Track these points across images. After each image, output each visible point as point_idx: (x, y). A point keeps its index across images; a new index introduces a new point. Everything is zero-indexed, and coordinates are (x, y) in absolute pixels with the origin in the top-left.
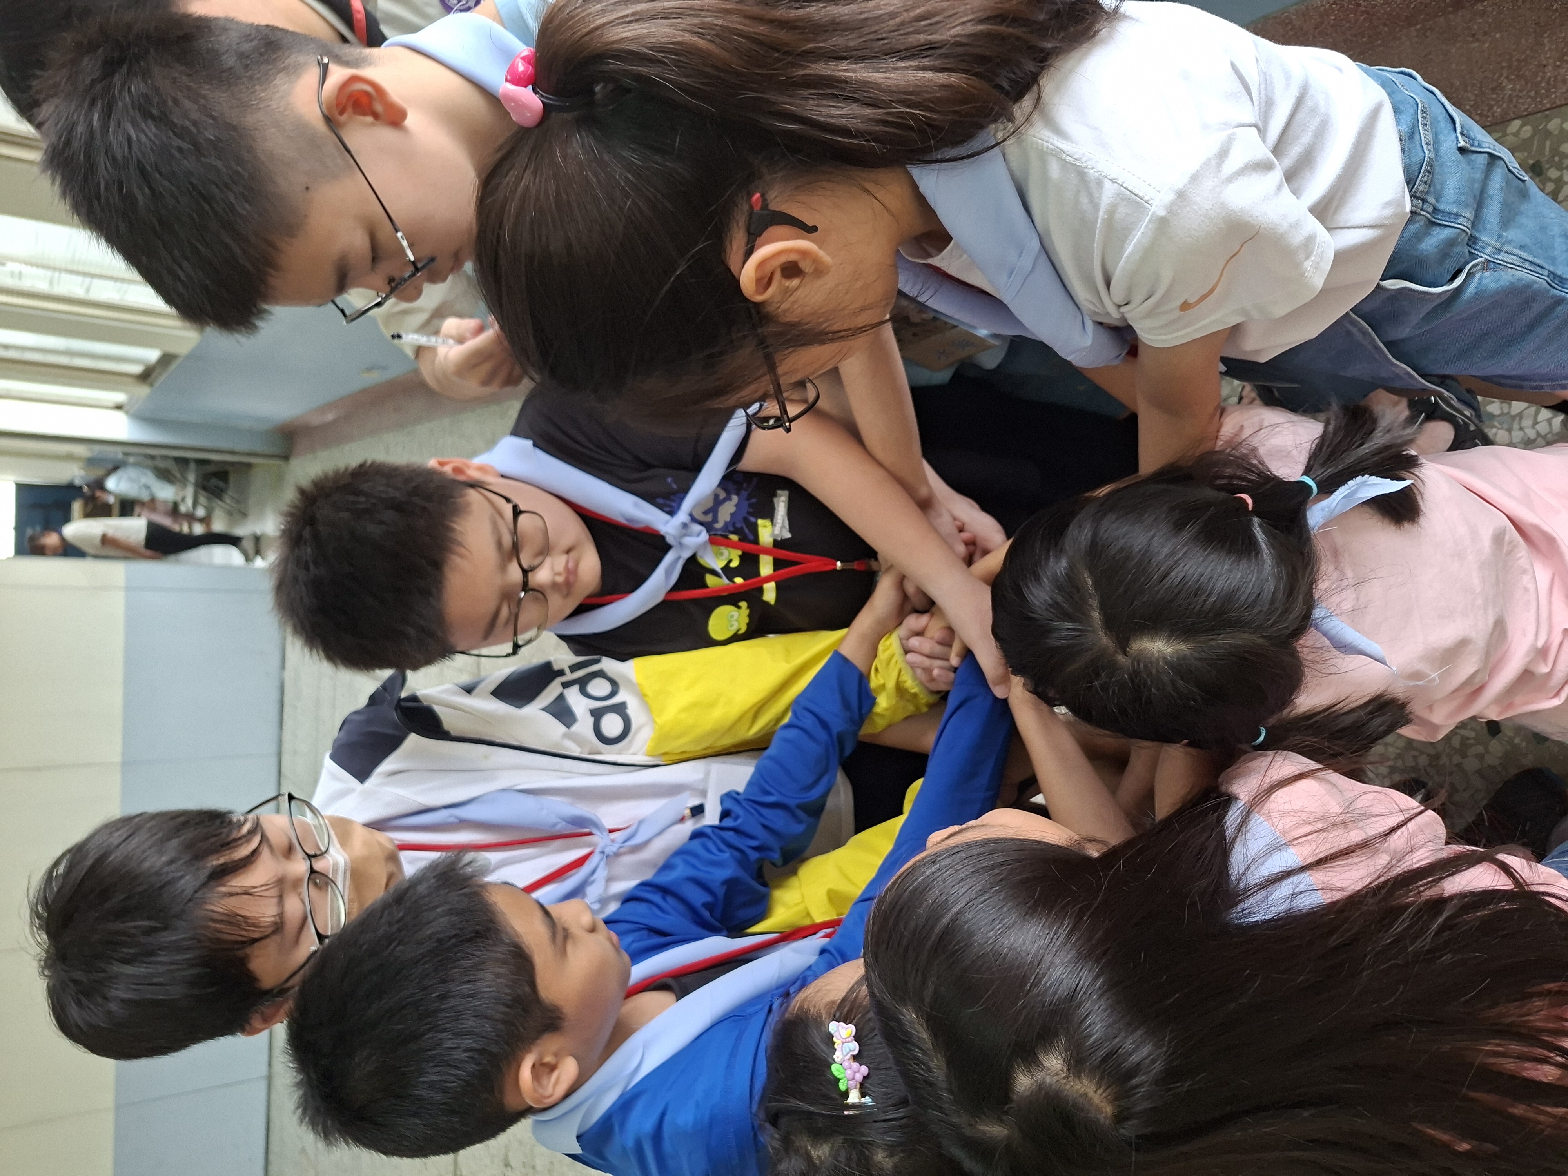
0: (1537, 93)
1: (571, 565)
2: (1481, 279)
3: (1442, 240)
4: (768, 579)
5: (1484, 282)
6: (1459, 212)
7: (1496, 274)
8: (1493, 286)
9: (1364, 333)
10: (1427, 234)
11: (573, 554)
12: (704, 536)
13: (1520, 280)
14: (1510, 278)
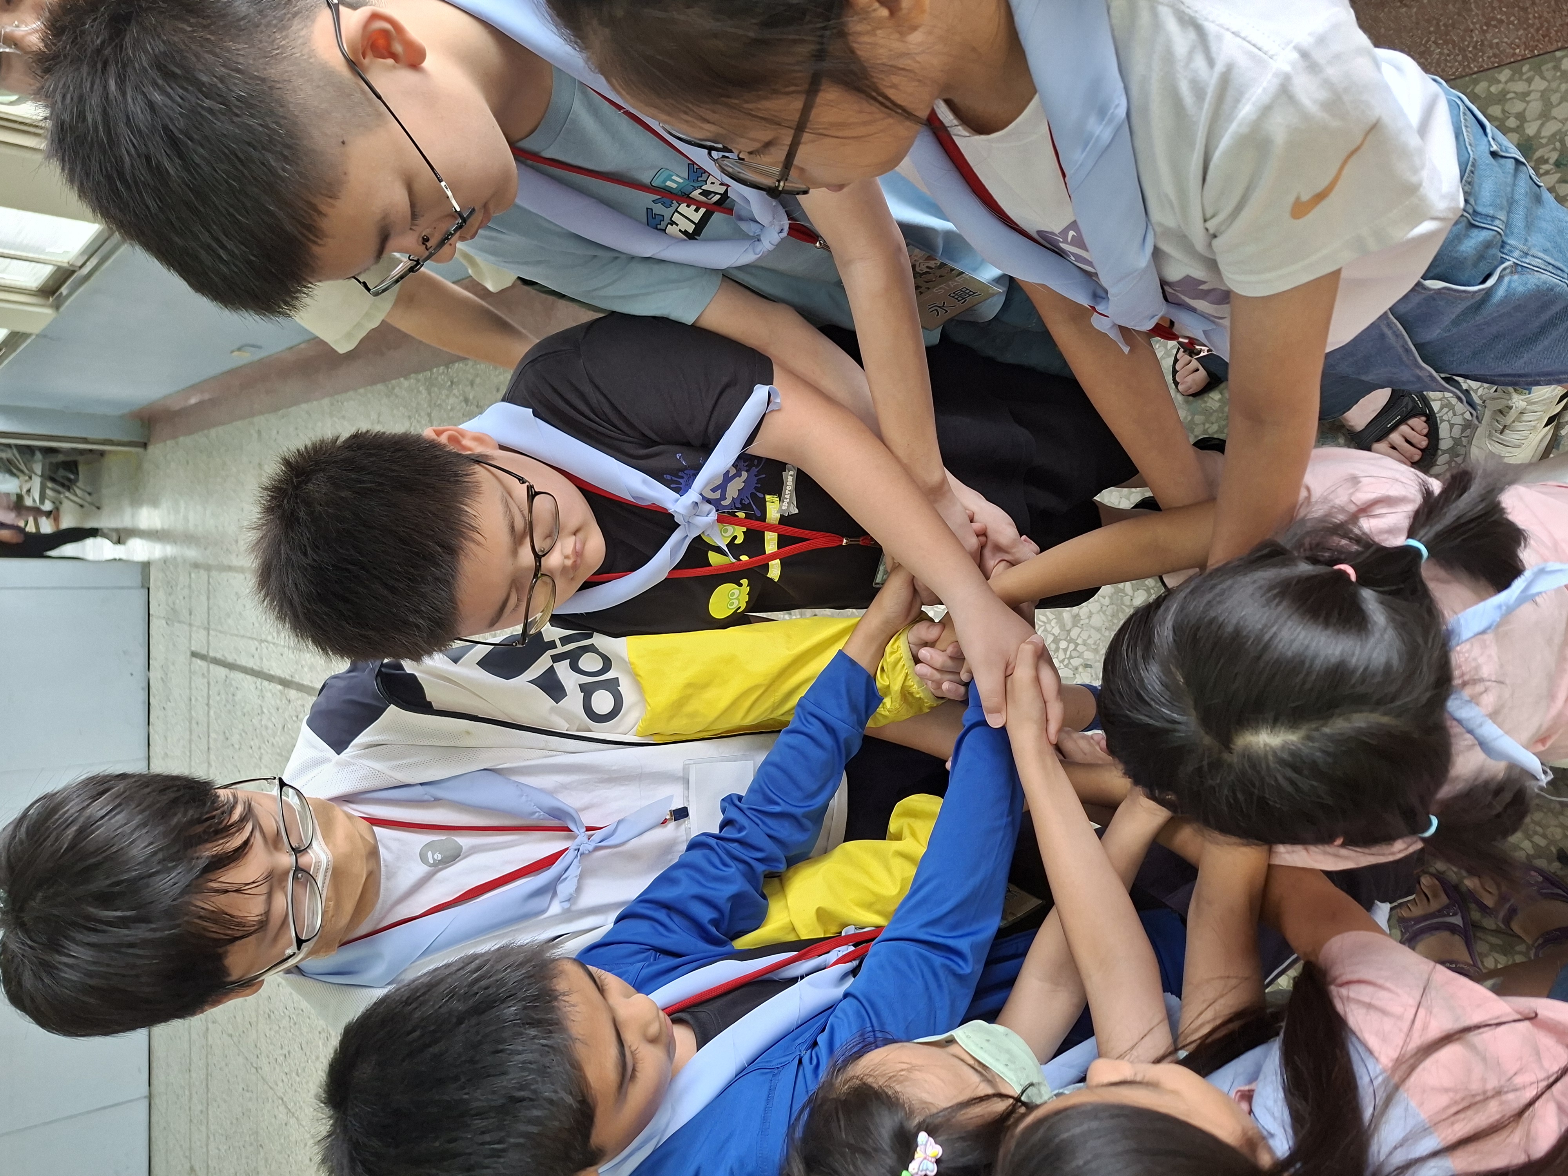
0: (1465, 57)
1: (578, 547)
2: (1510, 282)
3: (1481, 243)
4: (773, 557)
5: (1513, 285)
6: (1496, 215)
7: (1524, 277)
8: (1521, 289)
9: (1398, 335)
10: (1467, 236)
11: (580, 535)
12: (714, 516)
13: (1545, 283)
14: (1536, 281)
